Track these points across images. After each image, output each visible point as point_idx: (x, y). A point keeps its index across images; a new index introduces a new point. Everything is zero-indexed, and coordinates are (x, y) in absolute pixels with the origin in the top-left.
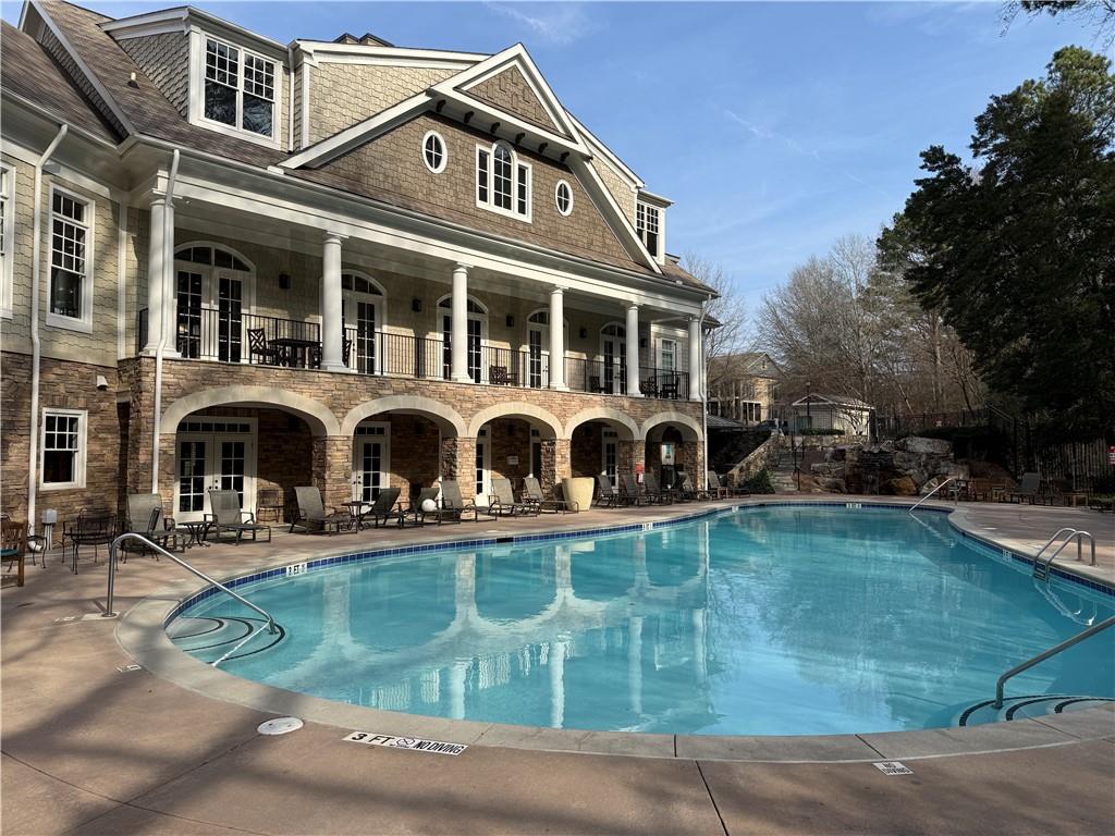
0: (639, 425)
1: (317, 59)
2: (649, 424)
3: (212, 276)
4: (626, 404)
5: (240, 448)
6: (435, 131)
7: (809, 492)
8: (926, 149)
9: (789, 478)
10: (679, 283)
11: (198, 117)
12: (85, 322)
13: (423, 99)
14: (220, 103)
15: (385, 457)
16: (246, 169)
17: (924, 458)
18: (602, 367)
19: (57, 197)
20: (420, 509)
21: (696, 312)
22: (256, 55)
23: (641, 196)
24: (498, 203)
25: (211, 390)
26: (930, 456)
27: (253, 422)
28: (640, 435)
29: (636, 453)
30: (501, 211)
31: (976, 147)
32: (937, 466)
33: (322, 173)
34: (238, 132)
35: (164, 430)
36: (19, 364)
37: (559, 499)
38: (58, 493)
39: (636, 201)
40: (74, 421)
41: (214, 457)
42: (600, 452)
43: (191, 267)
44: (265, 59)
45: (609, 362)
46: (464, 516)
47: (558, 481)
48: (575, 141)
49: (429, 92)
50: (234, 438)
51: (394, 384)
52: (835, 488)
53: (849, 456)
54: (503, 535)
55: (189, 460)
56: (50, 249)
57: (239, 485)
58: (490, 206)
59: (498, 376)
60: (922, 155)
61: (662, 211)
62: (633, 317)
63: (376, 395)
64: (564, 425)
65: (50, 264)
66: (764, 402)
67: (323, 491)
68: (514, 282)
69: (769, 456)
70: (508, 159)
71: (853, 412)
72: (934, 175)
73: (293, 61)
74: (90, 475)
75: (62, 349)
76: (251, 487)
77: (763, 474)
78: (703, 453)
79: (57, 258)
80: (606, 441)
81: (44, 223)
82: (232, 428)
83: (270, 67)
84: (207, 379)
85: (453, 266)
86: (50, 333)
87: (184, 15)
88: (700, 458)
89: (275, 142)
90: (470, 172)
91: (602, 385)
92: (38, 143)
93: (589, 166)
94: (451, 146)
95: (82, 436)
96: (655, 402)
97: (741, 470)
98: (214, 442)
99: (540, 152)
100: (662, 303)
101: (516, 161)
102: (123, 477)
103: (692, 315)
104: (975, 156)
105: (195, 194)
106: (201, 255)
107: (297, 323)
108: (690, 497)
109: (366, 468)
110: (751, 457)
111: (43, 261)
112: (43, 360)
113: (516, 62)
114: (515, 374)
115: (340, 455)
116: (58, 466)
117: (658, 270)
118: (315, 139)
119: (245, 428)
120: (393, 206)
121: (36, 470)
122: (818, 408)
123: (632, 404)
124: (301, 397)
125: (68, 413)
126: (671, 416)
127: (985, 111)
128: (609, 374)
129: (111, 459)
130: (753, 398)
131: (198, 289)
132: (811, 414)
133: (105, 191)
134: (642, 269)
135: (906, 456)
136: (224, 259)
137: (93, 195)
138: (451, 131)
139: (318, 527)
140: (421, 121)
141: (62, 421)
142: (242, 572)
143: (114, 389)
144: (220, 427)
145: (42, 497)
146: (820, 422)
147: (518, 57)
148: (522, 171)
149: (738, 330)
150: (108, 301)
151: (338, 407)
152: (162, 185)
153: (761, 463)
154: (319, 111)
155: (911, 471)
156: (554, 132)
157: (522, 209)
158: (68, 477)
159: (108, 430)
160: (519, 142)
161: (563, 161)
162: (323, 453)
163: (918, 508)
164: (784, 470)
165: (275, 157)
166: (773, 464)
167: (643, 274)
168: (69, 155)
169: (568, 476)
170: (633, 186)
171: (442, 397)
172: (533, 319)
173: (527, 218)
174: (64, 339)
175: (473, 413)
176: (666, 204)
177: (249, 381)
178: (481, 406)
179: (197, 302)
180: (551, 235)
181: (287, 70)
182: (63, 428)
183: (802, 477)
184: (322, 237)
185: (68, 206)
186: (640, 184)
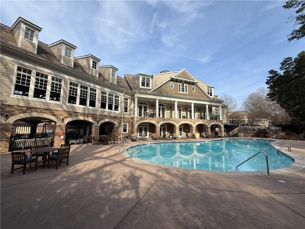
0: (209, 124)
1: (155, 76)
2: (211, 124)
3: (143, 106)
4: (206, 121)
5: (147, 128)
6: (172, 83)
7: (247, 137)
8: (270, 70)
9: (243, 134)
10: (216, 100)
11: (141, 86)
12: (128, 113)
13: (170, 79)
14: (143, 84)
15: (166, 130)
16: (146, 92)
17: (274, 130)
18: (203, 115)
19: (125, 98)
20: (170, 137)
21: (220, 105)
22: (147, 77)
23: (208, 87)
24: (182, 91)
25: (142, 121)
26: (275, 130)
27: (148, 125)
28: (209, 126)
29: (209, 129)
30: (183, 92)
31: (281, 69)
32: (277, 132)
33: (156, 91)
34: (146, 87)
35: (136, 126)
36: (120, 118)
37: (194, 137)
38: (125, 133)
39: (207, 88)
40: (127, 125)
41: (143, 129)
42: (203, 129)
43: (141, 105)
44: (149, 77)
45: (204, 114)
46: (177, 139)
47: (193, 134)
48: (194, 80)
49: (171, 78)
50: (146, 127)
51: (166, 119)
52: (253, 136)
53: (256, 130)
54: (179, 141)
55: (140, 129)
56: (124, 105)
57: (146, 133)
58: (181, 92)
59: (184, 117)
60: (268, 72)
61: (213, 89)
62: (207, 106)
63: (163, 121)
64: (194, 125)
65: (124, 106)
66: (246, 120)
67: (156, 134)
68: (186, 103)
69: (238, 130)
70: (184, 85)
71: (263, 121)
72: (272, 75)
73: (152, 77)
74: (128, 131)
75: (126, 116)
76: (148, 133)
77: (237, 133)
78: (223, 129)
79: (125, 106)
80: (204, 127)
81: (123, 102)
82: (146, 125)
83: (149, 78)
84: (141, 119)
85: (175, 101)
86: (124, 114)
87: (139, 74)
88: (222, 130)
89: (150, 88)
90: (177, 88)
91: (203, 118)
92: (122, 92)
93: (197, 84)
94: (174, 84)
95: (127, 127)
96: (212, 120)
97: (232, 132)
98: (143, 127)
99: (189, 83)
100: (213, 104)
101: (185, 85)
102: (132, 132)
103: (219, 106)
104: (281, 70)
105: (140, 96)
106: (142, 103)
107: (154, 111)
108: (221, 137)
109: (164, 131)
110: (234, 130)
111: (123, 106)
112: (123, 118)
113: (184, 71)
114: (187, 117)
115: (158, 129)
116: (125, 130)
117: (211, 98)
118: (155, 87)
119: (147, 125)
120: (166, 94)
121: (122, 131)
122: (254, 121)
123: (207, 121)
124: (153, 122)
125: (126, 124)
126: (215, 123)
127: (283, 61)
128: (204, 116)
129: (131, 130)
130: (244, 119)
131: (141, 108)
132: (253, 122)
133: (130, 97)
134: (209, 99)
135: (269, 130)
136: (144, 104)
137: (129, 98)
138: (174, 82)
139: (155, 139)
140: (170, 82)
141: (125, 125)
142: (141, 144)
143: (131, 121)
144: (144, 125)
145: (123, 134)
146: (255, 123)
147: (185, 70)
148: (186, 86)
149: (236, 107)
150: (131, 110)
151: (158, 123)
152: (136, 96)
153: (237, 131)
154: (155, 83)
155: (271, 133)
156: (191, 80)
157: (186, 92)
158: (126, 132)
159: (131, 126)
160: (185, 82)
161: (193, 84)
162: (156, 129)
163: (268, 140)
164: (242, 133)
165: (149, 90)
166: (240, 131)
167: (209, 100)
168: (126, 93)
169: (195, 133)
170: (206, 86)
171: (173, 121)
172: (190, 108)
173: (187, 93)
174: (125, 115)
175: (178, 123)
176: (213, 88)
177: (146, 119)
178: (179, 122)
179: (141, 109)
180: (192, 95)
181: (151, 78)
182: (125, 126)
183: (245, 134)
184: (156, 99)
185: (126, 99)
186: (208, 85)
